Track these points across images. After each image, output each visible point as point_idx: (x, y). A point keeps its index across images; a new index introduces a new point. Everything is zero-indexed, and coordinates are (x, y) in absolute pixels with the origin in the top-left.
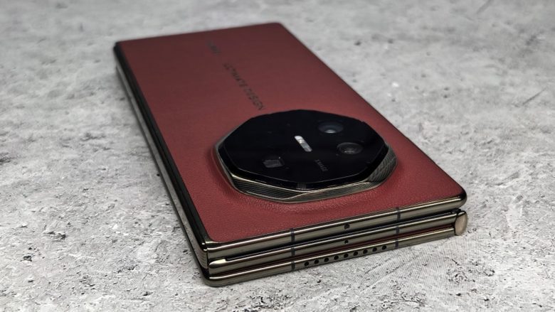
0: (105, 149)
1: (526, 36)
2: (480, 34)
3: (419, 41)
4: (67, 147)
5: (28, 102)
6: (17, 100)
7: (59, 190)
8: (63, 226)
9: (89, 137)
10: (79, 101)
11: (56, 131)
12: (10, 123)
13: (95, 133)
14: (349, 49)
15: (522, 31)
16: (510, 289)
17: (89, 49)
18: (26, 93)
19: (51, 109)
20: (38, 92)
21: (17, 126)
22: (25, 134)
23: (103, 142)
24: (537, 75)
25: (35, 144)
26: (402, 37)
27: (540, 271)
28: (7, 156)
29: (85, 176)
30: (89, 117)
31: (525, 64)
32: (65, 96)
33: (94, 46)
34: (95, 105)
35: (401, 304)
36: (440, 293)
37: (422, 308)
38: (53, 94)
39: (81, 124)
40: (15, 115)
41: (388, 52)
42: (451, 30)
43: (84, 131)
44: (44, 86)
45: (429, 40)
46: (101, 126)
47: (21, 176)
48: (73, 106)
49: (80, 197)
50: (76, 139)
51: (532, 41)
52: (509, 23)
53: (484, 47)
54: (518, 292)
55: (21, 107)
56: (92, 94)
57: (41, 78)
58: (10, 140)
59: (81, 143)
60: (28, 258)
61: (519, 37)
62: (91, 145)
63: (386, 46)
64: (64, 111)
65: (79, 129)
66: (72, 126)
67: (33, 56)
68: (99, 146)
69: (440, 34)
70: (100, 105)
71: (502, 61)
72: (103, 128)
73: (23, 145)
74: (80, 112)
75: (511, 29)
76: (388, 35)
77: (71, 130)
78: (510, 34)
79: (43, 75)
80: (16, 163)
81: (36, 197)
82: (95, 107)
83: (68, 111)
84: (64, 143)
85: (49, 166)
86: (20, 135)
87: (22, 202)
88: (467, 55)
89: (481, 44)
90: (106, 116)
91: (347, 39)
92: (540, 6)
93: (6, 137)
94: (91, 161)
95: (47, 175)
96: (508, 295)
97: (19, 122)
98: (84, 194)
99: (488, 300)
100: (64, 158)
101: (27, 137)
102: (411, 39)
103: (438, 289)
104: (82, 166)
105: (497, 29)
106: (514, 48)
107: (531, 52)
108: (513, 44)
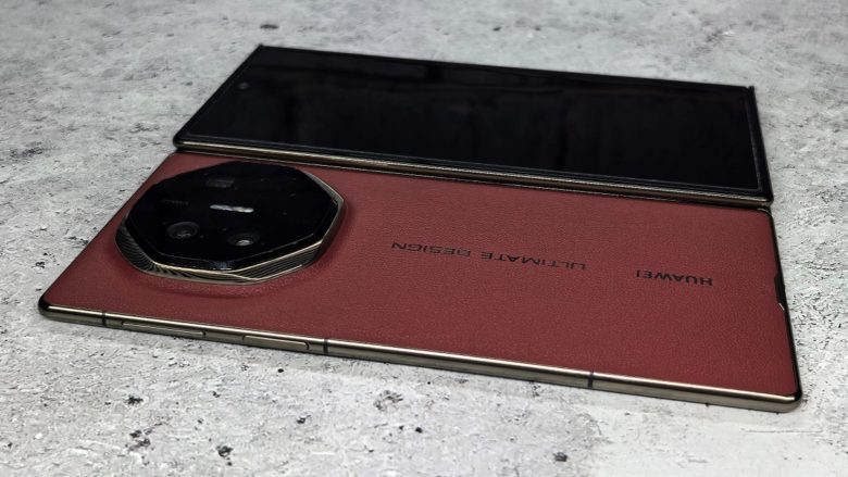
0: (155, 144)
1: (709, 30)
2: (653, 26)
3: (574, 30)
4: (111, 139)
5: (78, 82)
6: (64, 78)
7: (91, 190)
8: (87, 231)
9: (140, 128)
10: (137, 83)
11: (103, 119)
12: (51, 107)
13: (148, 123)
14: (484, 36)
15: (707, 23)
17: (163, 20)
18: (77, 70)
19: (102, 92)
20: (91, 71)
21: (58, 111)
22: (65, 121)
23: (154, 135)
25: (73, 133)
26: (554, 24)
28: (40, 146)
29: (124, 175)
30: (145, 104)
31: (695, 65)
32: (122, 76)
33: (170, 15)
34: (155, 89)
38: (108, 74)
39: (134, 112)
40: (57, 97)
41: (530, 41)
42: (617, 18)
43: (135, 120)
44: (100, 63)
45: (586, 29)
46: (157, 116)
47: (50, 171)
48: (129, 89)
49: (114, 198)
50: (124, 130)
51: (713, 38)
52: (694, 12)
53: (653, 41)
55: (68, 87)
56: (155, 76)
57: (98, 54)
58: (46, 128)
59: (129, 135)
60: (41, 264)
61: (701, 30)
62: (140, 138)
63: (530, 35)
64: (118, 94)
65: (130, 118)
66: (122, 114)
67: (95, 25)
68: (149, 140)
69: (602, 22)
70: (162, 90)
71: (667, 60)
72: (157, 119)
73: (60, 134)
74: (136, 97)
75: (695, 21)
76: (537, 20)
77: (121, 119)
78: (691, 27)
79: (102, 51)
80: (48, 156)
81: (64, 197)
82: (154, 92)
83: (122, 95)
84: (109, 134)
85: (86, 161)
86: (60, 122)
87: (47, 201)
88: (626, 52)
89: (650, 37)
90: (164, 103)
91: (485, 23)
93: (41, 124)
94: (135, 158)
95: (81, 172)
97: (60, 106)
98: (119, 196)
100: (106, 153)
101: (66, 125)
102: (565, 27)
104: (125, 163)
105: (676, 19)
106: (689, 45)
107: (709, 51)
108: (690, 39)
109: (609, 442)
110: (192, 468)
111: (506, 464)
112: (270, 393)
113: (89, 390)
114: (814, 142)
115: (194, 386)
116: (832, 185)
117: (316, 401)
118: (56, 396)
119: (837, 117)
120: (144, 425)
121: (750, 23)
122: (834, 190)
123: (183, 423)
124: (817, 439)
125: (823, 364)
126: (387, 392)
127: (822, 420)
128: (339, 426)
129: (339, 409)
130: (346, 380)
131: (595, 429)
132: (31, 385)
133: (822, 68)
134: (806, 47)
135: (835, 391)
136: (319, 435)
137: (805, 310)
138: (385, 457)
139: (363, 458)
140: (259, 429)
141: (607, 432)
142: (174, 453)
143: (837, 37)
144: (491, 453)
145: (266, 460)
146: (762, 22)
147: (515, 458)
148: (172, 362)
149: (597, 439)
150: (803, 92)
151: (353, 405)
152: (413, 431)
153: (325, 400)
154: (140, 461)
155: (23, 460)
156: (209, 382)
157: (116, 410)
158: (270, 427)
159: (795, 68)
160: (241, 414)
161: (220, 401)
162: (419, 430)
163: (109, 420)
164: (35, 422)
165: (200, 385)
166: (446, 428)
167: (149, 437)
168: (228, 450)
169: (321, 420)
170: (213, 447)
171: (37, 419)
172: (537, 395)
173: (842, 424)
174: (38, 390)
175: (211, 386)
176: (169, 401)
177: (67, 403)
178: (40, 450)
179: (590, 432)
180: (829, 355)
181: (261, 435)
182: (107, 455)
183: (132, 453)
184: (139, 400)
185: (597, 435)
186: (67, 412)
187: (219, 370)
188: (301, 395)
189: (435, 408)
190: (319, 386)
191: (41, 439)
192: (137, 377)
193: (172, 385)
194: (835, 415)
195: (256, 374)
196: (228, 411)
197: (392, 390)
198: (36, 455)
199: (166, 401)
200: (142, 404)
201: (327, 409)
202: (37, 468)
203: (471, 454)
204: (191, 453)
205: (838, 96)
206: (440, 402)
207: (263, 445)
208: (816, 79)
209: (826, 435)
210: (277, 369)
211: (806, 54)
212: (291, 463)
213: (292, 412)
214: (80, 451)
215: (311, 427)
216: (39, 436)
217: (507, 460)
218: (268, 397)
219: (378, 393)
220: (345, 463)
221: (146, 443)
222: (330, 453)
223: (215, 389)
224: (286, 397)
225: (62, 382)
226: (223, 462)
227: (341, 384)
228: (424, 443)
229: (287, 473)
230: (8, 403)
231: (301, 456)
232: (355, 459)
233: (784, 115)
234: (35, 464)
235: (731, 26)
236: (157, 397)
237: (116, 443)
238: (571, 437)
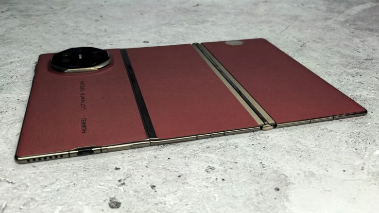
15: (300, 41)
16: (275, 144)
24: (303, 60)
27: (289, 138)
35: (228, 147)
36: (245, 143)
37: (236, 149)
51: (303, 45)
52: (294, 37)
54: (278, 145)
61: (298, 43)
75: (295, 40)
78: (294, 42)
92: (309, 31)
96: (274, 146)
99: (264, 147)
103: (244, 142)
105: (288, 40)
106: (295, 48)
107: (302, 50)
108: (294, 46)
109: (294, 184)
110: (142, 193)
111: (257, 192)
112: (166, 166)
113: (101, 165)
114: (346, 80)
115: (138, 164)
116: (356, 95)
117: (184, 169)
118: (89, 167)
119: (352, 72)
120: (122, 178)
121: (315, 41)
122: (357, 97)
123: (136, 177)
124: (370, 183)
125: (366, 157)
126: (209, 166)
127: (370, 176)
128: (194, 178)
129: (192, 172)
130: (193, 162)
131: (287, 179)
132: (79, 163)
133: (343, 56)
134: (336, 49)
135: (373, 166)
136: (187, 181)
137: (355, 137)
138: (212, 189)
139: (204, 189)
140: (164, 179)
141: (292, 180)
142: (135, 187)
143: (347, 46)
144: (251, 188)
145: (169, 190)
146: (319, 40)
147: (260, 189)
148: (129, 155)
149: (289, 183)
150: (338, 64)
151: (198, 171)
152: (221, 180)
153: (187, 169)
154: (123, 190)
155: (80, 190)
156: (144, 162)
157: (112, 172)
158: (168, 178)
159: (333, 56)
160: (157, 174)
161: (149, 169)
162: (223, 180)
163: (109, 175)
164: (82, 176)
165: (140, 164)
166: (233, 179)
167: (125, 182)
168: (154, 186)
169: (186, 176)
170: (149, 185)
171: (83, 175)
172: (264, 167)
173: (378, 178)
174: (82, 165)
175: (145, 163)
176: (130, 169)
177: (93, 170)
178: (86, 186)
179: (286, 180)
180: (368, 153)
181: (165, 181)
182: (110, 188)
183: (119, 188)
184: (119, 169)
185: (289, 181)
186: (93, 173)
187: (146, 158)
188: (178, 167)
189: (227, 172)
190: (183, 164)
191: (85, 183)
192: (117, 161)
193: (130, 163)
194: (375, 174)
195: (160, 159)
196: (152, 172)
197: (211, 166)
198: (84, 188)
199: (129, 169)
200: (121, 170)
201: (188, 172)
202: (86, 192)
203: (244, 188)
204: (141, 188)
205: (351, 65)
206: (229, 170)
207: (167, 185)
208: (342, 59)
209: (373, 181)
210: (167, 158)
211: (337, 51)
212: (179, 191)
213: (175, 173)
214: (100, 187)
215: (183, 178)
216: (84, 181)
217: (257, 190)
218: (166, 168)
219: (206, 166)
220: (198, 191)
221: (124, 184)
222: (192, 188)
223: (146, 165)
224: (172, 168)
225: (90, 162)
226: (153, 191)
227: (192, 163)
228: (226, 184)
229: (178, 195)
230: (71, 169)
231: (182, 189)
232: (201, 190)
233: (333, 71)
234: (85, 191)
235: (308, 42)
236: (125, 168)
237: (113, 184)
238: (279, 182)
